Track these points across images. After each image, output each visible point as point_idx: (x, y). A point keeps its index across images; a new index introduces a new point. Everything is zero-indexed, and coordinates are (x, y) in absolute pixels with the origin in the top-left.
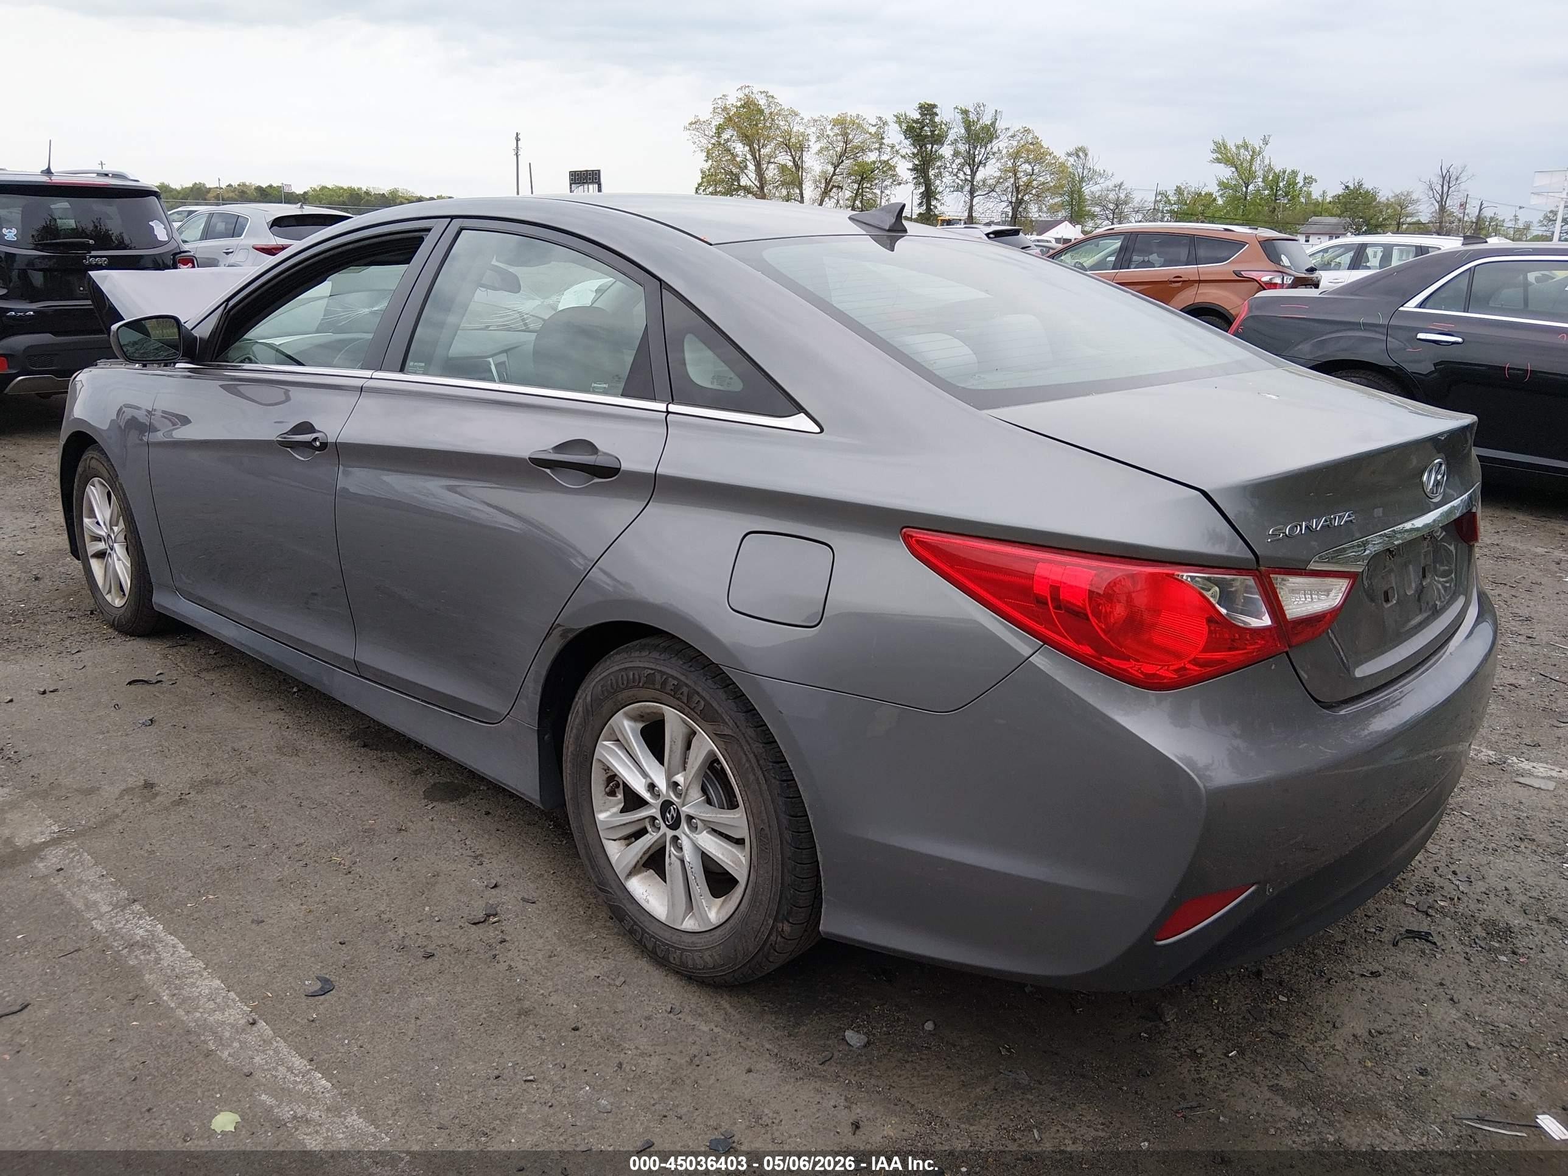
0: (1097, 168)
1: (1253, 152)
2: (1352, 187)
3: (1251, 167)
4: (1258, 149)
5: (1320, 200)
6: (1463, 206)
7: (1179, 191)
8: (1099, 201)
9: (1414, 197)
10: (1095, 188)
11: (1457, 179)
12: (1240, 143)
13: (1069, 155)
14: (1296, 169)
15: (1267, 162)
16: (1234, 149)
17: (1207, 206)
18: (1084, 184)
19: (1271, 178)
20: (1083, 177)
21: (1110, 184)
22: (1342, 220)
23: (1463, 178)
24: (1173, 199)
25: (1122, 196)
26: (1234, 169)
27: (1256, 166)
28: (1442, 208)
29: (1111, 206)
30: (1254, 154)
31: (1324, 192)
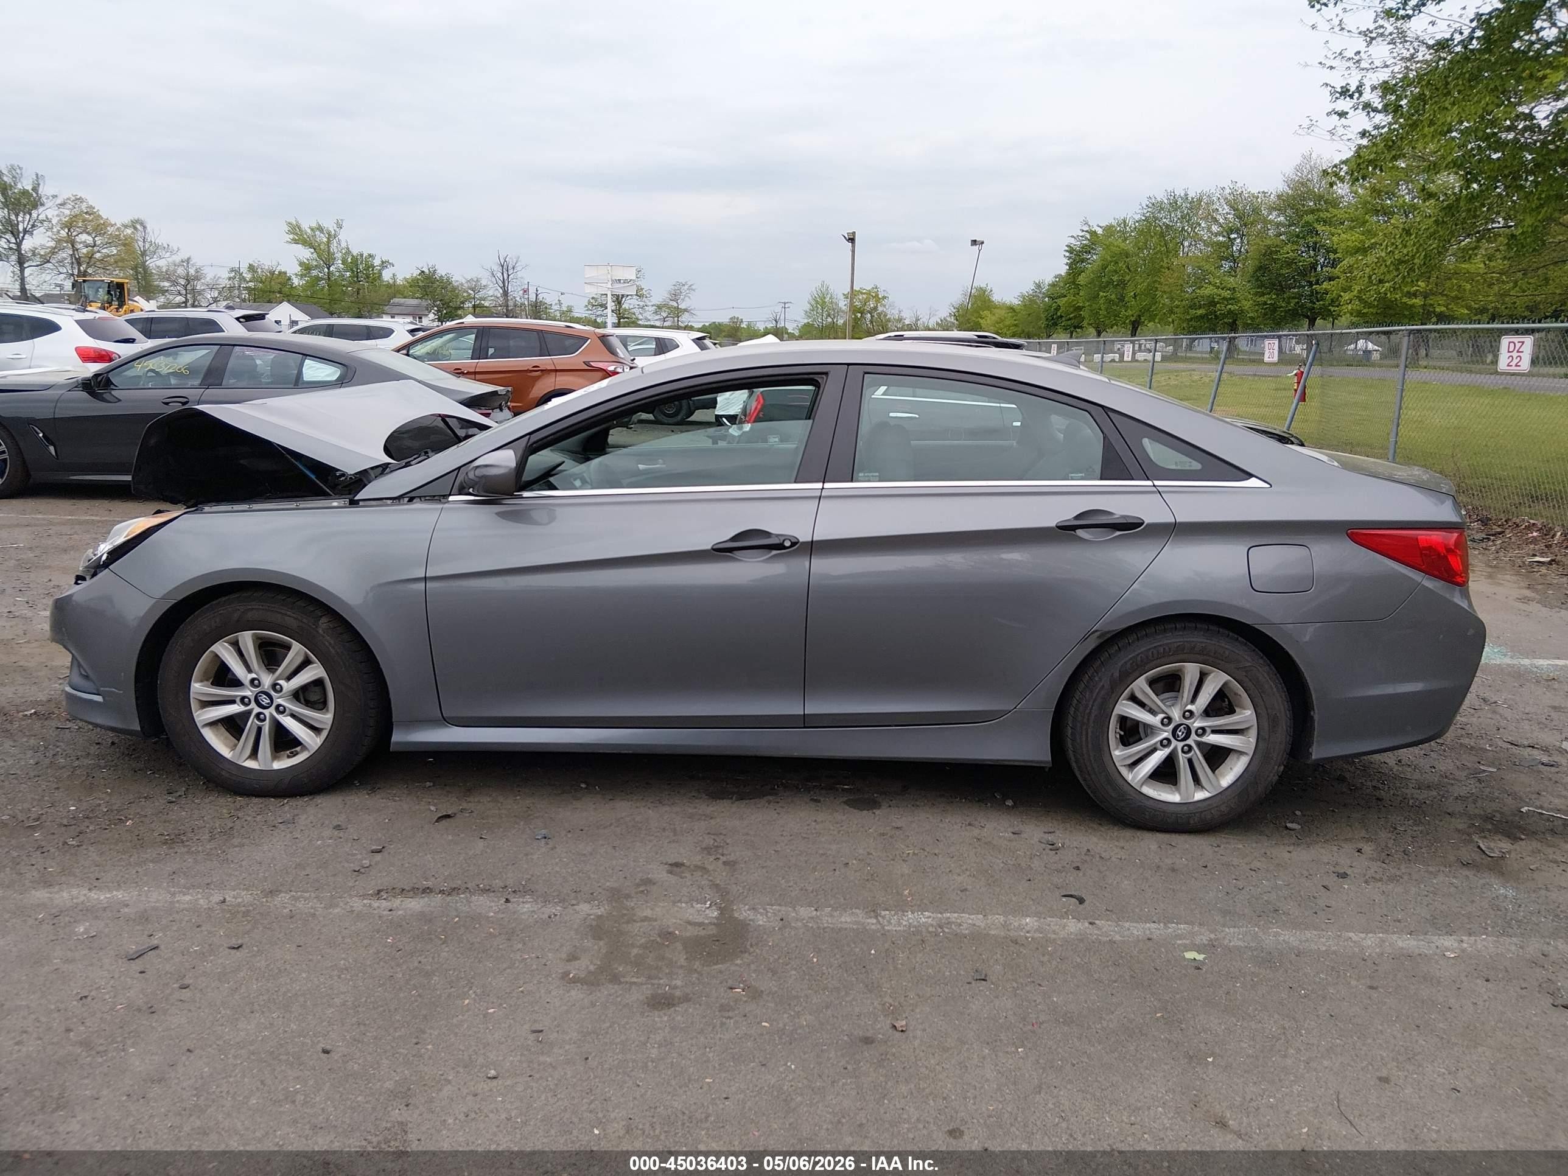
0: (159, 241)
1: (329, 235)
2: (427, 271)
3: (329, 250)
4: (333, 232)
5: (391, 281)
6: (525, 291)
7: (251, 268)
8: (167, 276)
9: (484, 282)
10: (162, 263)
11: (513, 268)
12: (314, 225)
13: (126, 226)
14: (372, 252)
15: (344, 245)
16: (309, 231)
17: (284, 284)
18: (148, 258)
19: (349, 260)
20: (145, 251)
21: (177, 258)
22: (424, 303)
23: (518, 268)
24: (248, 276)
25: (192, 271)
26: (312, 250)
27: (334, 247)
28: (506, 293)
29: (183, 282)
30: (330, 237)
31: (394, 275)
